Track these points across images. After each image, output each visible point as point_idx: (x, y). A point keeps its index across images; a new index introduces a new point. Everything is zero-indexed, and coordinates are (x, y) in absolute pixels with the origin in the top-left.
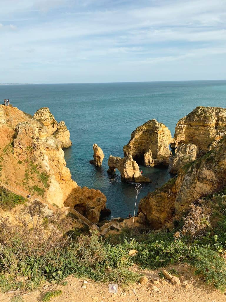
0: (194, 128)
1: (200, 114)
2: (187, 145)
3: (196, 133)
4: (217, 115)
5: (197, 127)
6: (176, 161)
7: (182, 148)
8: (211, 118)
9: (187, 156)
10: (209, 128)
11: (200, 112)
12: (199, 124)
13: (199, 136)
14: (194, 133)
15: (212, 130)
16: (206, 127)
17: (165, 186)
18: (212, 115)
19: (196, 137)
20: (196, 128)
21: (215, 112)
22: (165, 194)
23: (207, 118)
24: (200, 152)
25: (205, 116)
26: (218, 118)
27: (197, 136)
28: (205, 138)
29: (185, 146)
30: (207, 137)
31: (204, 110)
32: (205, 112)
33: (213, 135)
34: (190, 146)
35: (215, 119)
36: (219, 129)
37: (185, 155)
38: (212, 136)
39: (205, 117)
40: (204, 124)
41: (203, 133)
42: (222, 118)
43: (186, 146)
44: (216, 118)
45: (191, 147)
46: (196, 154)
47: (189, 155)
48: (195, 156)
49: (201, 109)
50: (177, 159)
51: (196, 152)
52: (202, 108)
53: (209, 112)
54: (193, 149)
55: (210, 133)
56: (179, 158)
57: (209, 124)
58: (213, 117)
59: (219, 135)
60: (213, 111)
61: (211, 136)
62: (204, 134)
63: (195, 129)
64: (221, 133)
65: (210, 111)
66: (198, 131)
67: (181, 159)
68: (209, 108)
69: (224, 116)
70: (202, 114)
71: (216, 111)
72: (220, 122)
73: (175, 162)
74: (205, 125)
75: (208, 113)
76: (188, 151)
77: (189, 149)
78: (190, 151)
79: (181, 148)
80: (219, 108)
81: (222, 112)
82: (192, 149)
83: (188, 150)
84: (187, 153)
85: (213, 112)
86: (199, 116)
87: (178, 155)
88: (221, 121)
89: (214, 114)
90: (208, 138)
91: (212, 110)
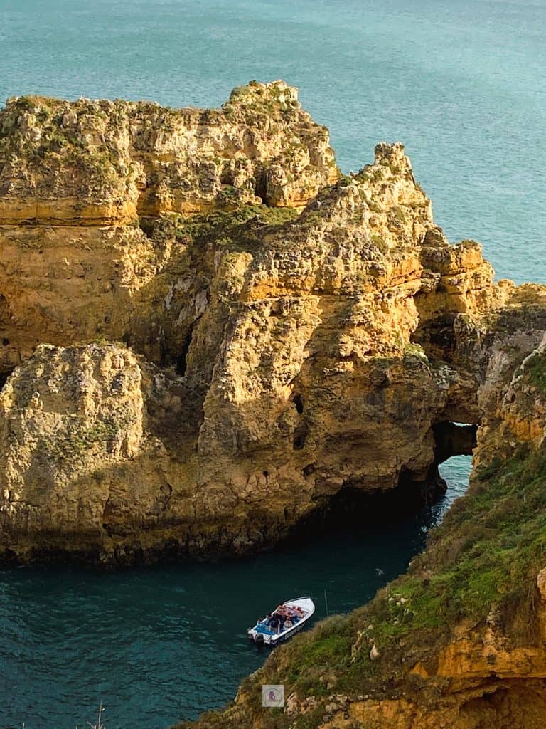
0: (13, 239)
1: (42, 148)
2: (82, 350)
3: (26, 266)
4: (143, 147)
5: (34, 233)
6: (16, 465)
7: (46, 378)
8: (112, 169)
9: (88, 424)
10: (111, 235)
11: (39, 131)
12: (45, 213)
13: (52, 287)
14: (19, 272)
15: (134, 241)
16: (94, 230)
17: (374, 652)
18: (115, 153)
19: (33, 297)
20: (26, 237)
21: (126, 131)
22: (380, 710)
23: (92, 172)
24: (159, 386)
25: (79, 161)
26: (148, 164)
27: (39, 287)
28: (96, 300)
29: (64, 359)
30: (105, 291)
31: (59, 121)
32: (73, 133)
33: (142, 274)
34: (98, 359)
35: (135, 175)
36: (170, 238)
37: (73, 420)
38: (137, 280)
39: (80, 166)
40: (77, 209)
41: (73, 263)
42: (170, 171)
43: (72, 357)
44: (139, 170)
45: (107, 365)
46: (141, 404)
47: (100, 416)
48: (140, 417)
49: (43, 116)
50: (26, 451)
51: (138, 391)
52: (48, 109)
53: (96, 134)
54: (119, 376)
55: (120, 266)
56: (42, 445)
57: (111, 211)
58: (121, 163)
59: (264, 273)
60: (114, 124)
61: (132, 282)
62: (86, 271)
63: (23, 244)
64: (277, 257)
65: (102, 126)
66: (40, 257)
67: (51, 446)
68: (91, 110)
69: (182, 158)
70: (55, 145)
71: (135, 128)
72: (165, 195)
73: (13, 473)
74: (86, 214)
75: (88, 137)
76: (90, 390)
77: (98, 375)
78: (104, 390)
79: (40, 372)
80: (150, 110)
81: (170, 130)
82: (115, 372)
83: (90, 386)
84: (90, 403)
85: (116, 135)
86: (36, 159)
87: (31, 424)
88: (174, 186)
89: (123, 142)
90: (110, 295)
91: (108, 120)
